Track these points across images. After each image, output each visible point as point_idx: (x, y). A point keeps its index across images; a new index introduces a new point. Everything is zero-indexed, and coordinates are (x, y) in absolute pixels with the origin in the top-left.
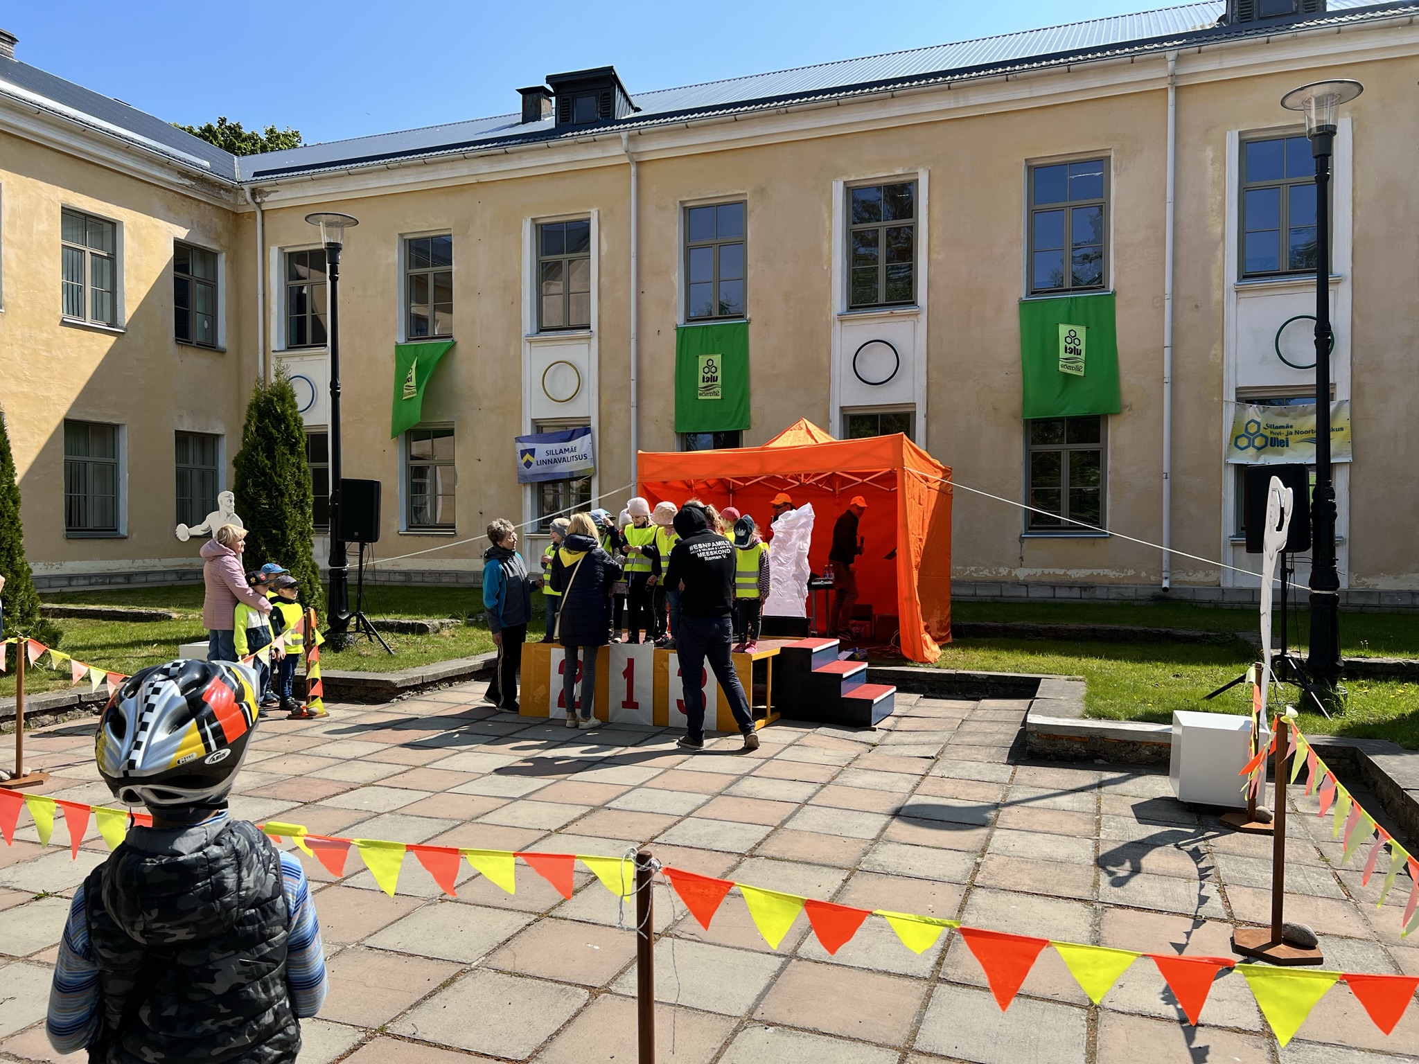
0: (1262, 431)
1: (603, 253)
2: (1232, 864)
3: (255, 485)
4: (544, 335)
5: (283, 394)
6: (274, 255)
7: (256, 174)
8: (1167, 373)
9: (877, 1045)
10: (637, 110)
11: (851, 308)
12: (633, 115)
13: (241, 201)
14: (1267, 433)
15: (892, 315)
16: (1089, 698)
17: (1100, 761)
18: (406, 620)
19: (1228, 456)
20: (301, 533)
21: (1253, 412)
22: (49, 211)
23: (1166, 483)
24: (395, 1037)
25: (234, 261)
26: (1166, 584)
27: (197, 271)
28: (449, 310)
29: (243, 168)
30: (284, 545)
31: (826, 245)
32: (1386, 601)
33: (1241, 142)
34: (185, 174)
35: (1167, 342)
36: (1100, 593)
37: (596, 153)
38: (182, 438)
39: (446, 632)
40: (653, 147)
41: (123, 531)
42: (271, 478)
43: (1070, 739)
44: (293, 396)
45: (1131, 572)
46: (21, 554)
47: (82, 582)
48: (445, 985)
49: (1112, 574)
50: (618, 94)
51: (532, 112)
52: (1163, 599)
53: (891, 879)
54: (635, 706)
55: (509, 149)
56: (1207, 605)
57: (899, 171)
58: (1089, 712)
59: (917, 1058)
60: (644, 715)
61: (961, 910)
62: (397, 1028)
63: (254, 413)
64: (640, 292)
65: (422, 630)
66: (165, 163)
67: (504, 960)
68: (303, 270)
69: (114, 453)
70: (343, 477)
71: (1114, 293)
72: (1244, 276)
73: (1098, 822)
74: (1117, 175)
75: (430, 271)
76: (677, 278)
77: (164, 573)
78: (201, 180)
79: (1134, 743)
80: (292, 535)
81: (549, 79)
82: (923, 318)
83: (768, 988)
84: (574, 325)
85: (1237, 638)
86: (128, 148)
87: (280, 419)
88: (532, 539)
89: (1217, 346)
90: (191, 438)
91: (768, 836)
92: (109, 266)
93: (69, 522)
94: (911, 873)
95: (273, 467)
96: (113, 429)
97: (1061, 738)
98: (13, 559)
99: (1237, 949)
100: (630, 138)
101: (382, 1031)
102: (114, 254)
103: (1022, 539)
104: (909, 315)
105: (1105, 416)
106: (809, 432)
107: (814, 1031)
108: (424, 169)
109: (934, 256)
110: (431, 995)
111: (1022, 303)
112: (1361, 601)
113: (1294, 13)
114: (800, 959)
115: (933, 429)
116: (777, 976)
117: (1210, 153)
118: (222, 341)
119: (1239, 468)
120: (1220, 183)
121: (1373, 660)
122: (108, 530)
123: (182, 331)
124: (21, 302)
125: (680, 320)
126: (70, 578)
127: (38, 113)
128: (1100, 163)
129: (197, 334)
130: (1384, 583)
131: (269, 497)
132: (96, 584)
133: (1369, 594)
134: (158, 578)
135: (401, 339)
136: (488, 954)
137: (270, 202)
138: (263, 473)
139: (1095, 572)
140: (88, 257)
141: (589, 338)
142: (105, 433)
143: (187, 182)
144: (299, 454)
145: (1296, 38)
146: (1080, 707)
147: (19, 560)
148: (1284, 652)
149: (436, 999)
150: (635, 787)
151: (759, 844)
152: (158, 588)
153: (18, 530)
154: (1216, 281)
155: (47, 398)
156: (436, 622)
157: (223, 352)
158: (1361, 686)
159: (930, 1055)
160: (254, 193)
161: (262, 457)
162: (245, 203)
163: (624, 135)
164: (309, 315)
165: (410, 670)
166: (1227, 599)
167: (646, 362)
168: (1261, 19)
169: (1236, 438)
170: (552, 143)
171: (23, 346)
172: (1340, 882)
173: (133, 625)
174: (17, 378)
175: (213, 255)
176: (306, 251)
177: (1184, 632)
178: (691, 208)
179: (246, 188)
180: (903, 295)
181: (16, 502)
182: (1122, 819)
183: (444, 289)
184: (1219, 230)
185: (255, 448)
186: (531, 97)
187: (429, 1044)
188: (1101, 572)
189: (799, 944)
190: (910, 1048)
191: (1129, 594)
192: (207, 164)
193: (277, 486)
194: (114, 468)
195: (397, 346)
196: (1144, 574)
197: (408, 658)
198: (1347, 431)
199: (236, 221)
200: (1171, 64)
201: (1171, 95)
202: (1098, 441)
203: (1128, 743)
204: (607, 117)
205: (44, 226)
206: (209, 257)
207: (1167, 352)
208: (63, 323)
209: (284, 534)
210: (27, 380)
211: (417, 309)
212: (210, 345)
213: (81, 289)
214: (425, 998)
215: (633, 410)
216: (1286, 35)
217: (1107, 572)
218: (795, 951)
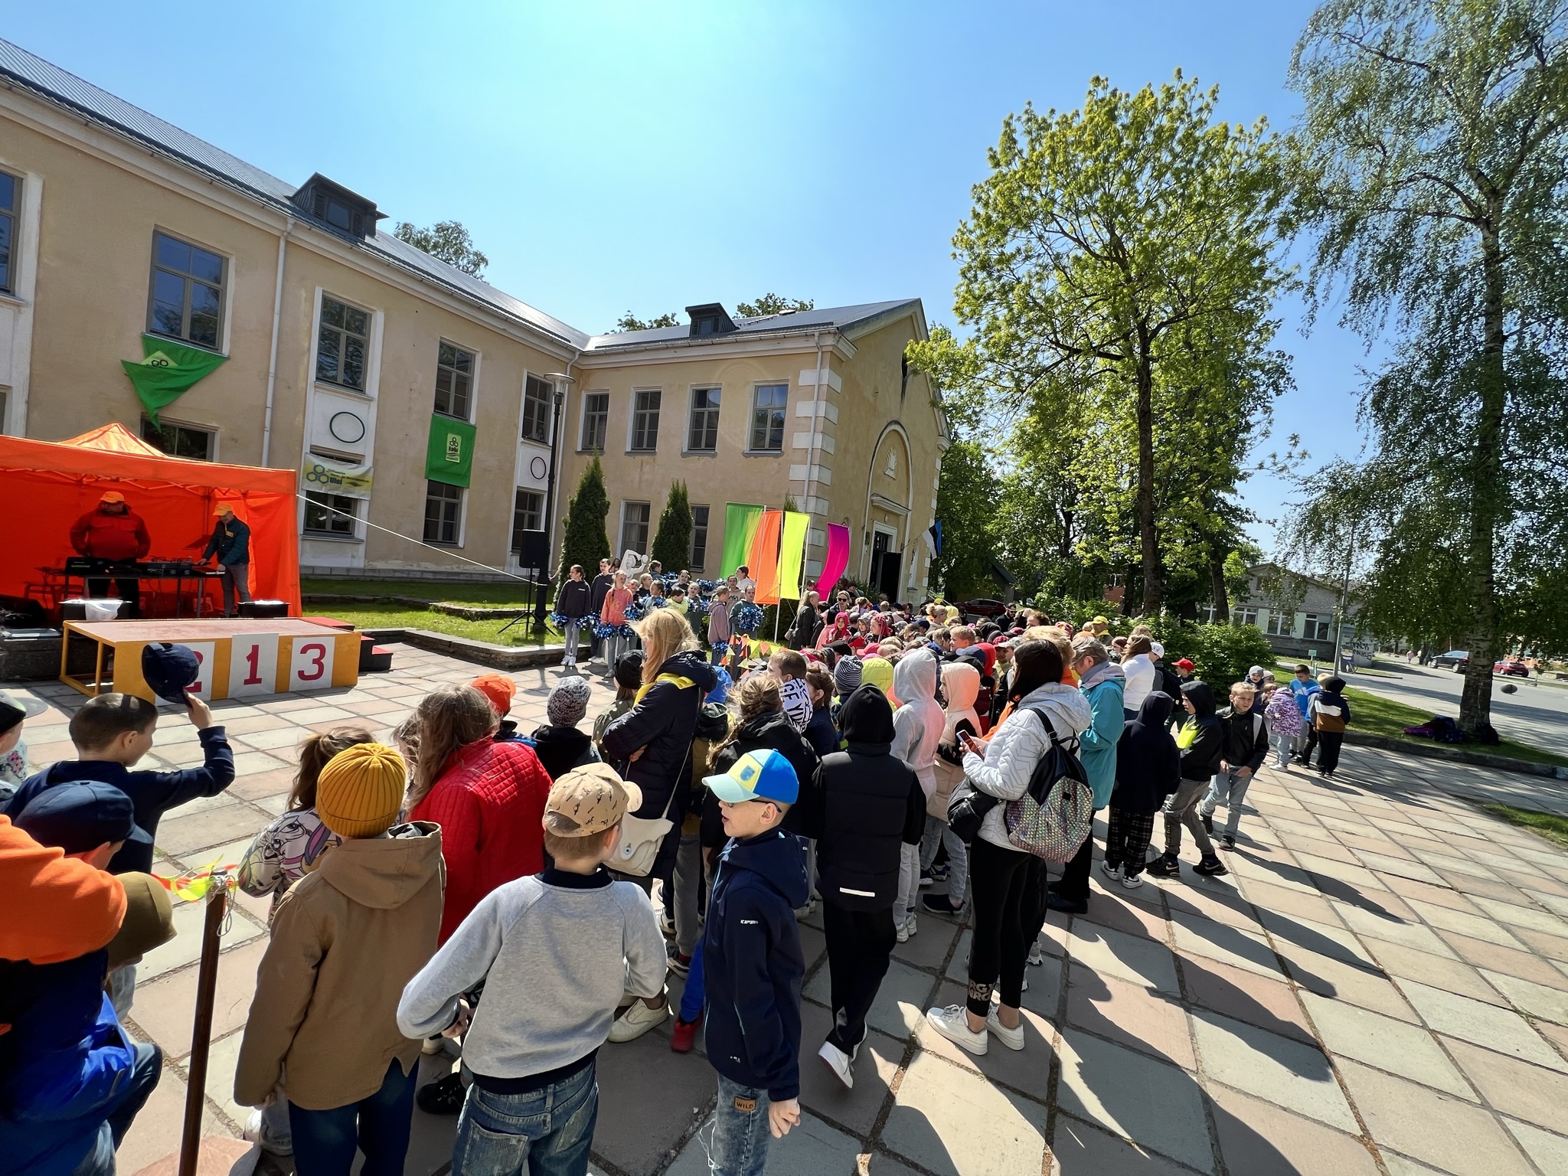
0: (326, 473)
8: (267, 426)
19: (304, 485)
21: (320, 460)
32: (382, 575)
33: (323, 297)
35: (269, 405)
54: (259, 681)
71: (225, 357)
72: (319, 378)
74: (234, 275)
82: (27, 311)
89: (301, 417)
111: (143, 336)
113: (349, 231)
117: (304, 296)
128: (220, 258)
130: (380, 565)
133: (374, 570)
154: (302, 375)
184: (307, 345)
200: (290, 226)
201: (283, 243)
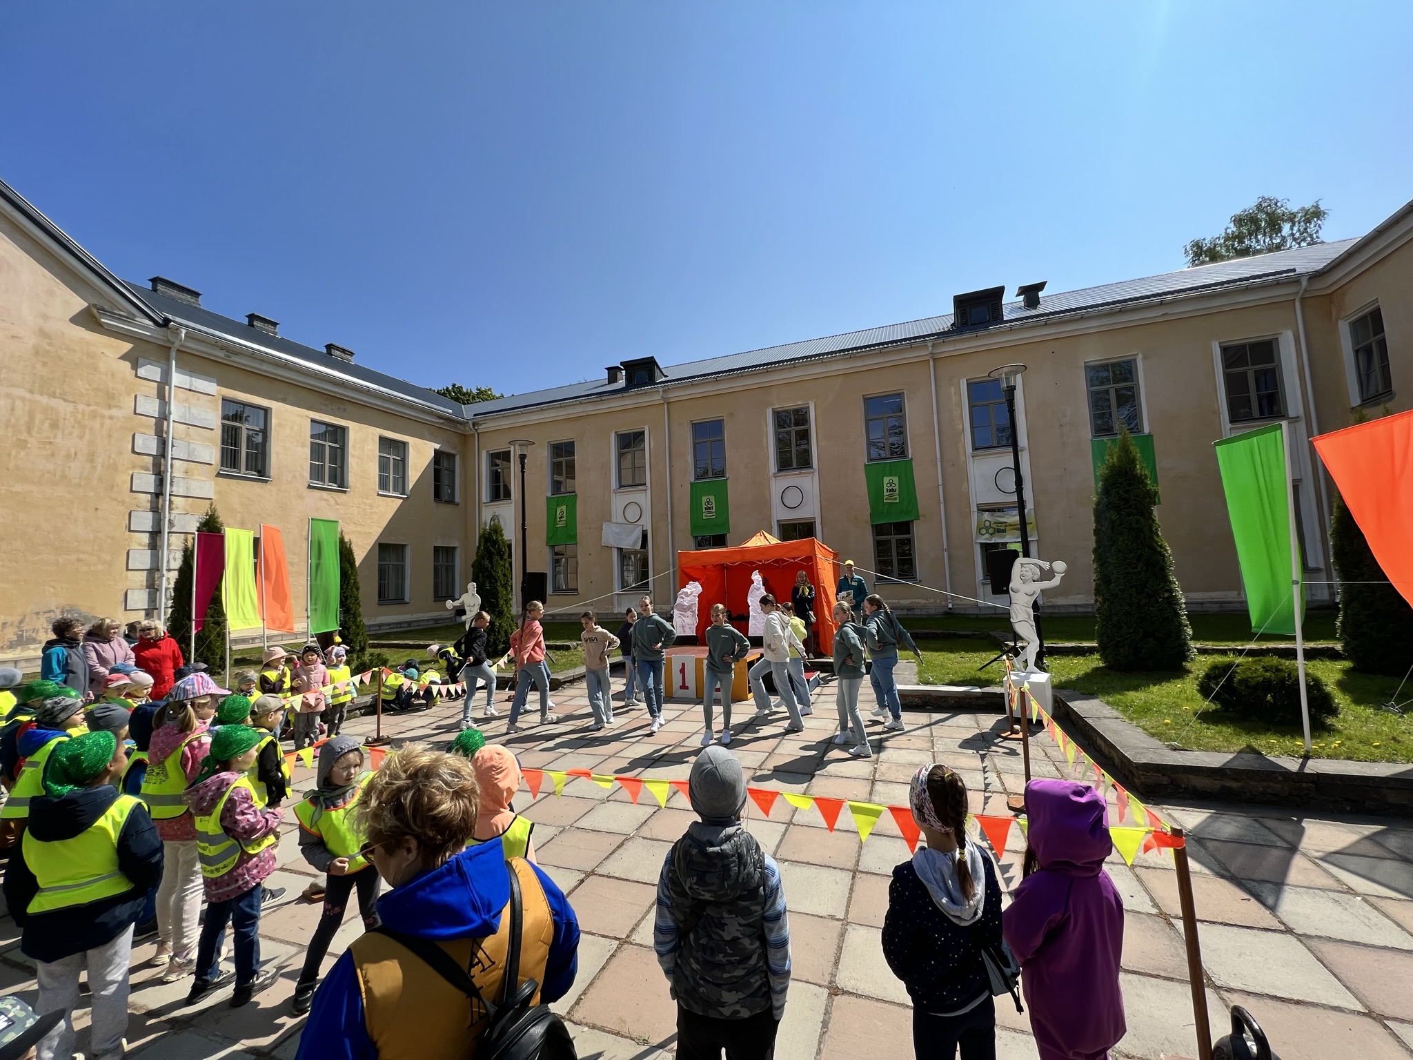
0: (992, 525)
1: (652, 447)
2: (1002, 762)
3: (483, 577)
4: (623, 489)
5: (496, 530)
6: (484, 454)
7: (475, 415)
8: (942, 498)
9: (840, 869)
10: (666, 376)
11: (779, 471)
12: (663, 379)
13: (467, 429)
14: (994, 526)
15: (800, 473)
16: (919, 673)
17: (929, 707)
18: (559, 643)
19: (976, 539)
20: (506, 600)
21: (986, 516)
22: (373, 439)
23: (946, 554)
24: (600, 875)
25: (464, 459)
26: (950, 606)
27: (445, 464)
28: (574, 478)
29: (468, 411)
30: (497, 607)
31: (765, 440)
33: (968, 384)
34: (440, 417)
35: (940, 483)
36: (917, 612)
37: (647, 399)
38: (437, 549)
39: (579, 648)
40: (675, 395)
41: (407, 599)
42: (491, 574)
43: (912, 696)
44: (501, 530)
45: (932, 600)
46: (359, 616)
47: (386, 627)
48: (619, 847)
49: (922, 601)
50: (657, 370)
51: (612, 377)
52: (949, 614)
53: (833, 779)
54: (687, 688)
55: (603, 398)
56: (971, 616)
57: (800, 403)
58: (921, 682)
59: (861, 875)
60: (691, 692)
61: (871, 794)
62: (600, 871)
63: (482, 540)
64: (671, 466)
65: (567, 648)
66: (431, 413)
67: (645, 831)
68: (498, 462)
69: (403, 559)
70: (528, 571)
71: (911, 459)
72: (975, 449)
73: (932, 742)
74: (908, 401)
75: (563, 459)
76: (690, 458)
77: (427, 620)
78: (448, 419)
79: (945, 697)
80: (501, 602)
81: (622, 364)
82: (816, 474)
83: (781, 841)
84: (637, 484)
85: (990, 635)
86: (412, 406)
87: (495, 542)
88: (618, 594)
89: (965, 484)
90: (441, 549)
91: (767, 758)
92: (402, 465)
93: (380, 597)
94: (843, 775)
95: (492, 567)
96: (403, 546)
97: (908, 696)
98: (356, 619)
99: (1011, 808)
100: (664, 391)
101: (593, 873)
102: (404, 458)
103: (875, 585)
104: (808, 473)
105: (912, 521)
106: (765, 537)
107: (808, 863)
108: (560, 409)
109: (820, 444)
110: (613, 852)
111: (865, 465)
112: (1050, 611)
113: (989, 321)
114: (794, 825)
115: (825, 530)
116: (784, 835)
117: (953, 390)
118: (457, 499)
119: (982, 544)
120: (959, 403)
121: (1060, 645)
122: (399, 600)
123: (437, 495)
124: (358, 485)
125: (692, 480)
126: (380, 625)
127: (368, 392)
128: (900, 395)
129: (445, 497)
131: (490, 583)
132: (393, 628)
134: (426, 623)
135: (549, 495)
136: (637, 829)
137: (482, 428)
138: (487, 571)
139: (914, 601)
140: (392, 461)
141: (646, 490)
142: (399, 549)
143: (441, 421)
144: (505, 560)
145: (990, 334)
146: (915, 679)
147: (359, 619)
148: (1016, 644)
149: (616, 855)
150: (694, 734)
151: (763, 762)
152: (425, 629)
153: (358, 604)
154: (962, 452)
155: (371, 533)
156: (575, 643)
157: (458, 505)
158: (1055, 659)
159: (867, 873)
160: (474, 424)
161: (487, 562)
162: (469, 429)
163: (661, 390)
164: (502, 484)
165: (566, 671)
166: (982, 612)
167: (675, 500)
168: (972, 325)
169: (979, 530)
170: (624, 395)
171: (358, 507)
172: (1057, 769)
173: (417, 651)
174: (355, 523)
175: (454, 456)
176: (499, 453)
177: (963, 633)
178: (695, 424)
179: (470, 422)
180: (805, 462)
181: (357, 589)
182: (945, 740)
183: (571, 467)
184: (961, 426)
185: (483, 558)
186: (613, 372)
187: (617, 878)
188: (916, 600)
189: (793, 817)
190: (857, 870)
191: (932, 612)
192: (451, 411)
193: (494, 577)
194: (403, 567)
195: (547, 498)
196: (938, 601)
197: (564, 664)
198: (1034, 524)
199: (465, 439)
200: (930, 348)
201: (931, 363)
202: (909, 533)
203: (942, 697)
204: (651, 381)
205: (370, 447)
206: (451, 457)
207: (941, 487)
208: (378, 495)
209: (497, 601)
210: (361, 525)
211: (557, 478)
212: (451, 501)
213: (387, 477)
214: (610, 854)
215: (670, 526)
216: (986, 332)
217: (919, 600)
218: (791, 820)
